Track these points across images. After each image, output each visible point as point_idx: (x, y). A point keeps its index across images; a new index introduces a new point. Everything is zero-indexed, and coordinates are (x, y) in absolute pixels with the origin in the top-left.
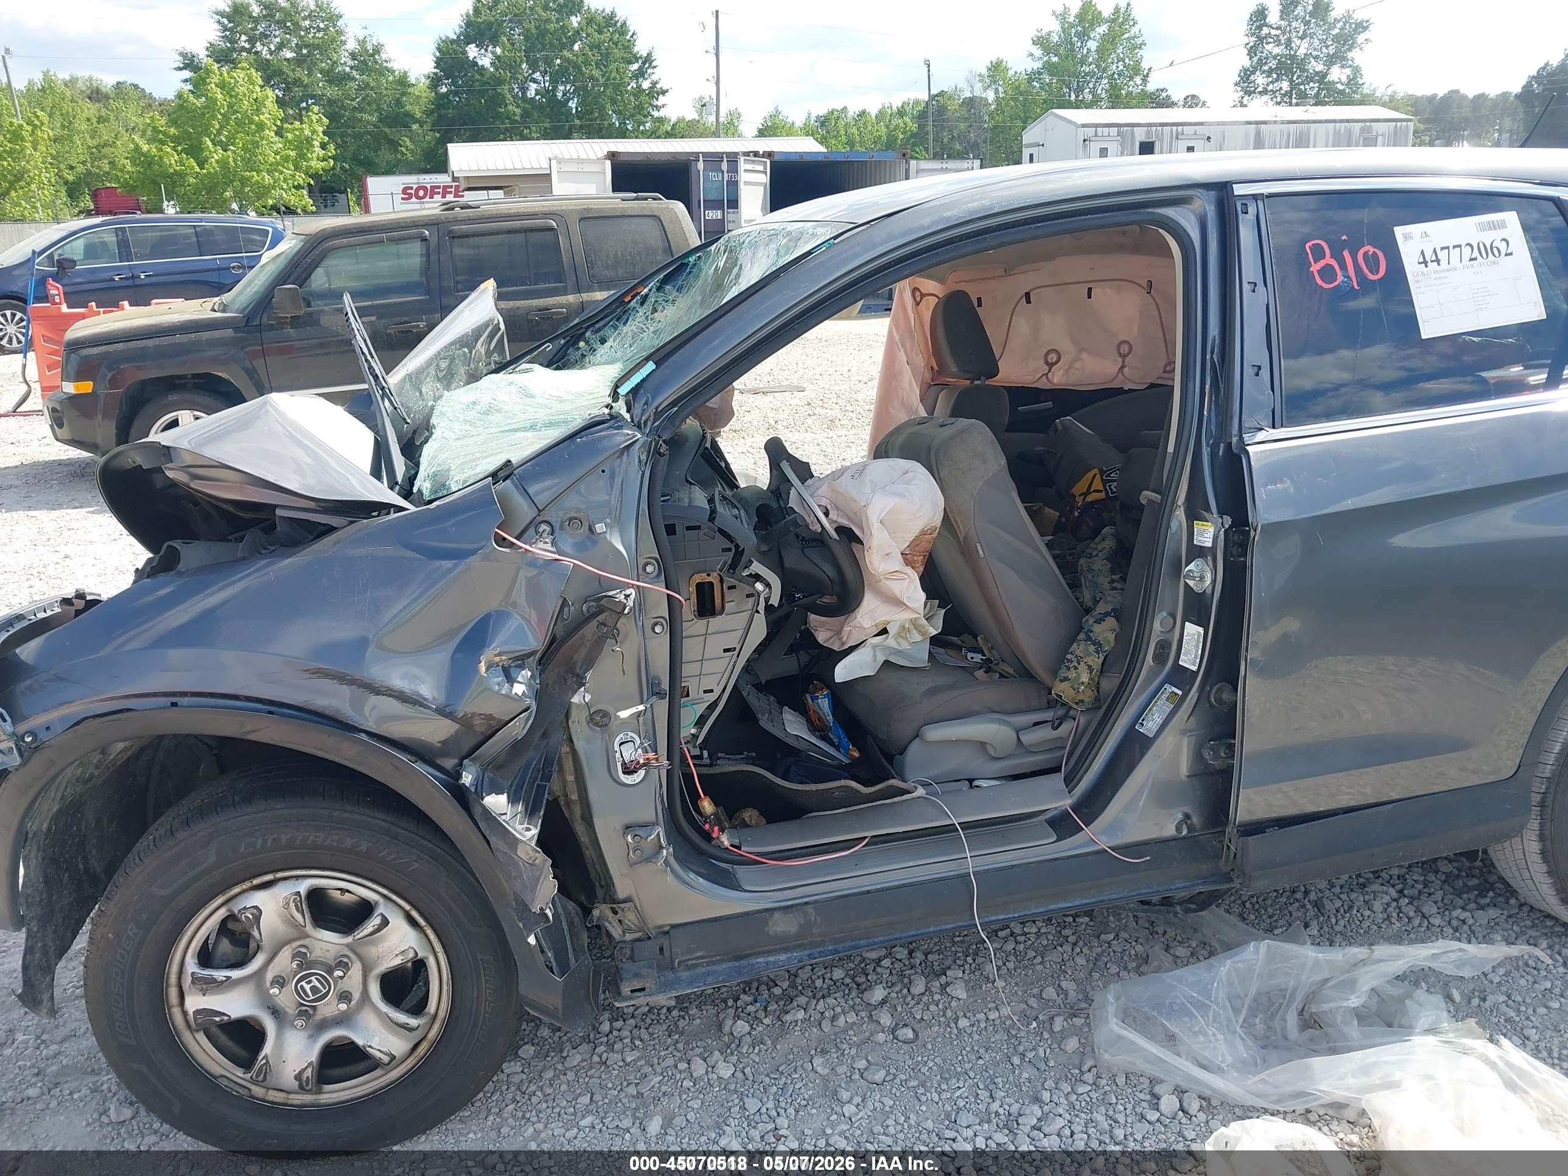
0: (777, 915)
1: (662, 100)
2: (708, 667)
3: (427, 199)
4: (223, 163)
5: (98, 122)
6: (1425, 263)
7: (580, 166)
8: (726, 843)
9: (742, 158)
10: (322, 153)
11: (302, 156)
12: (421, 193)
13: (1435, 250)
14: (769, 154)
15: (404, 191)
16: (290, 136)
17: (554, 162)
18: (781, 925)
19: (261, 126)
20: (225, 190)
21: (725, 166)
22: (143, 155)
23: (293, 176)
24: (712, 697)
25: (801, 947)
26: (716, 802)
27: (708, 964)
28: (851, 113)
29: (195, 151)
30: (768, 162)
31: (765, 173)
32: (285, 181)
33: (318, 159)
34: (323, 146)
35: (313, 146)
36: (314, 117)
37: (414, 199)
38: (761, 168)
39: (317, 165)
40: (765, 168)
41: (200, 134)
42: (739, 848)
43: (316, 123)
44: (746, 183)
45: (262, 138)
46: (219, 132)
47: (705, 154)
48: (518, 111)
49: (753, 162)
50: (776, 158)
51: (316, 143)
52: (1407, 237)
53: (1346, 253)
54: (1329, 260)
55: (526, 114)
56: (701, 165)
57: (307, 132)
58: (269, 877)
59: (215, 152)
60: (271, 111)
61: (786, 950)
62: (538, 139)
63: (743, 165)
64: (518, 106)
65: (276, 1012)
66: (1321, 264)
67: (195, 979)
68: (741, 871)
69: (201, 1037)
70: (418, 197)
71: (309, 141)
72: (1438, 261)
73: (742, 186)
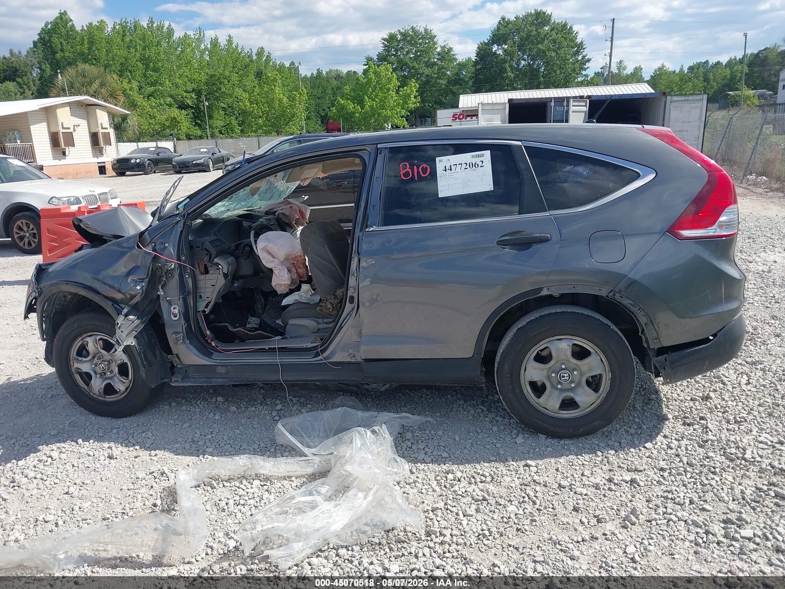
0: (219, 367)
1: (588, 65)
2: (207, 290)
3: (464, 120)
4: (371, 107)
5: (337, 90)
6: (446, 170)
7: (493, 106)
8: (214, 345)
9: (572, 100)
10: (414, 100)
11: (406, 102)
12: (461, 117)
13: (451, 166)
14: (589, 97)
15: (453, 116)
16: (401, 93)
17: (480, 105)
18: (220, 370)
19: (388, 90)
20: (371, 119)
21: (565, 103)
22: (341, 105)
23: (400, 112)
24: (209, 300)
25: (226, 378)
26: (212, 332)
27: (199, 378)
28: (710, 63)
29: (361, 103)
30: (588, 101)
31: (586, 106)
32: (397, 114)
33: (413, 103)
34: (415, 97)
35: (410, 97)
36: (413, 84)
37: (458, 120)
38: (584, 104)
39: (412, 106)
40: (586, 104)
41: (363, 95)
42: (217, 347)
43: (413, 86)
44: (573, 112)
45: (389, 95)
46: (371, 93)
47: (555, 98)
48: (512, 76)
49: (579, 101)
50: (593, 99)
51: (412, 96)
52: (440, 161)
53: (415, 167)
54: (408, 170)
55: (516, 77)
56: (553, 104)
57: (409, 91)
58: (91, 334)
59: (369, 101)
60: (395, 83)
61: (222, 378)
62: (521, 89)
63: (572, 103)
64: (513, 73)
65: (96, 373)
66: (405, 171)
67: (75, 359)
68: (216, 354)
69: (78, 375)
70: (460, 119)
71: (409, 95)
72: (451, 170)
73: (570, 112)
